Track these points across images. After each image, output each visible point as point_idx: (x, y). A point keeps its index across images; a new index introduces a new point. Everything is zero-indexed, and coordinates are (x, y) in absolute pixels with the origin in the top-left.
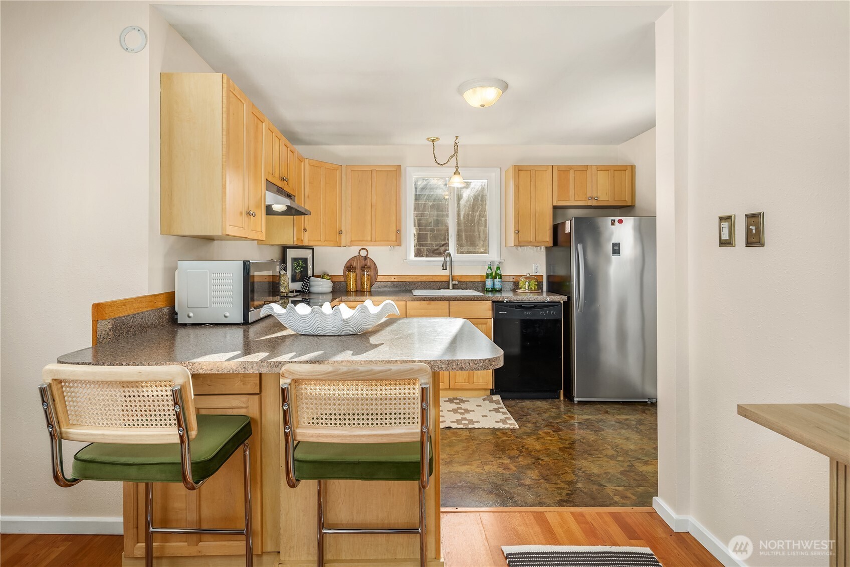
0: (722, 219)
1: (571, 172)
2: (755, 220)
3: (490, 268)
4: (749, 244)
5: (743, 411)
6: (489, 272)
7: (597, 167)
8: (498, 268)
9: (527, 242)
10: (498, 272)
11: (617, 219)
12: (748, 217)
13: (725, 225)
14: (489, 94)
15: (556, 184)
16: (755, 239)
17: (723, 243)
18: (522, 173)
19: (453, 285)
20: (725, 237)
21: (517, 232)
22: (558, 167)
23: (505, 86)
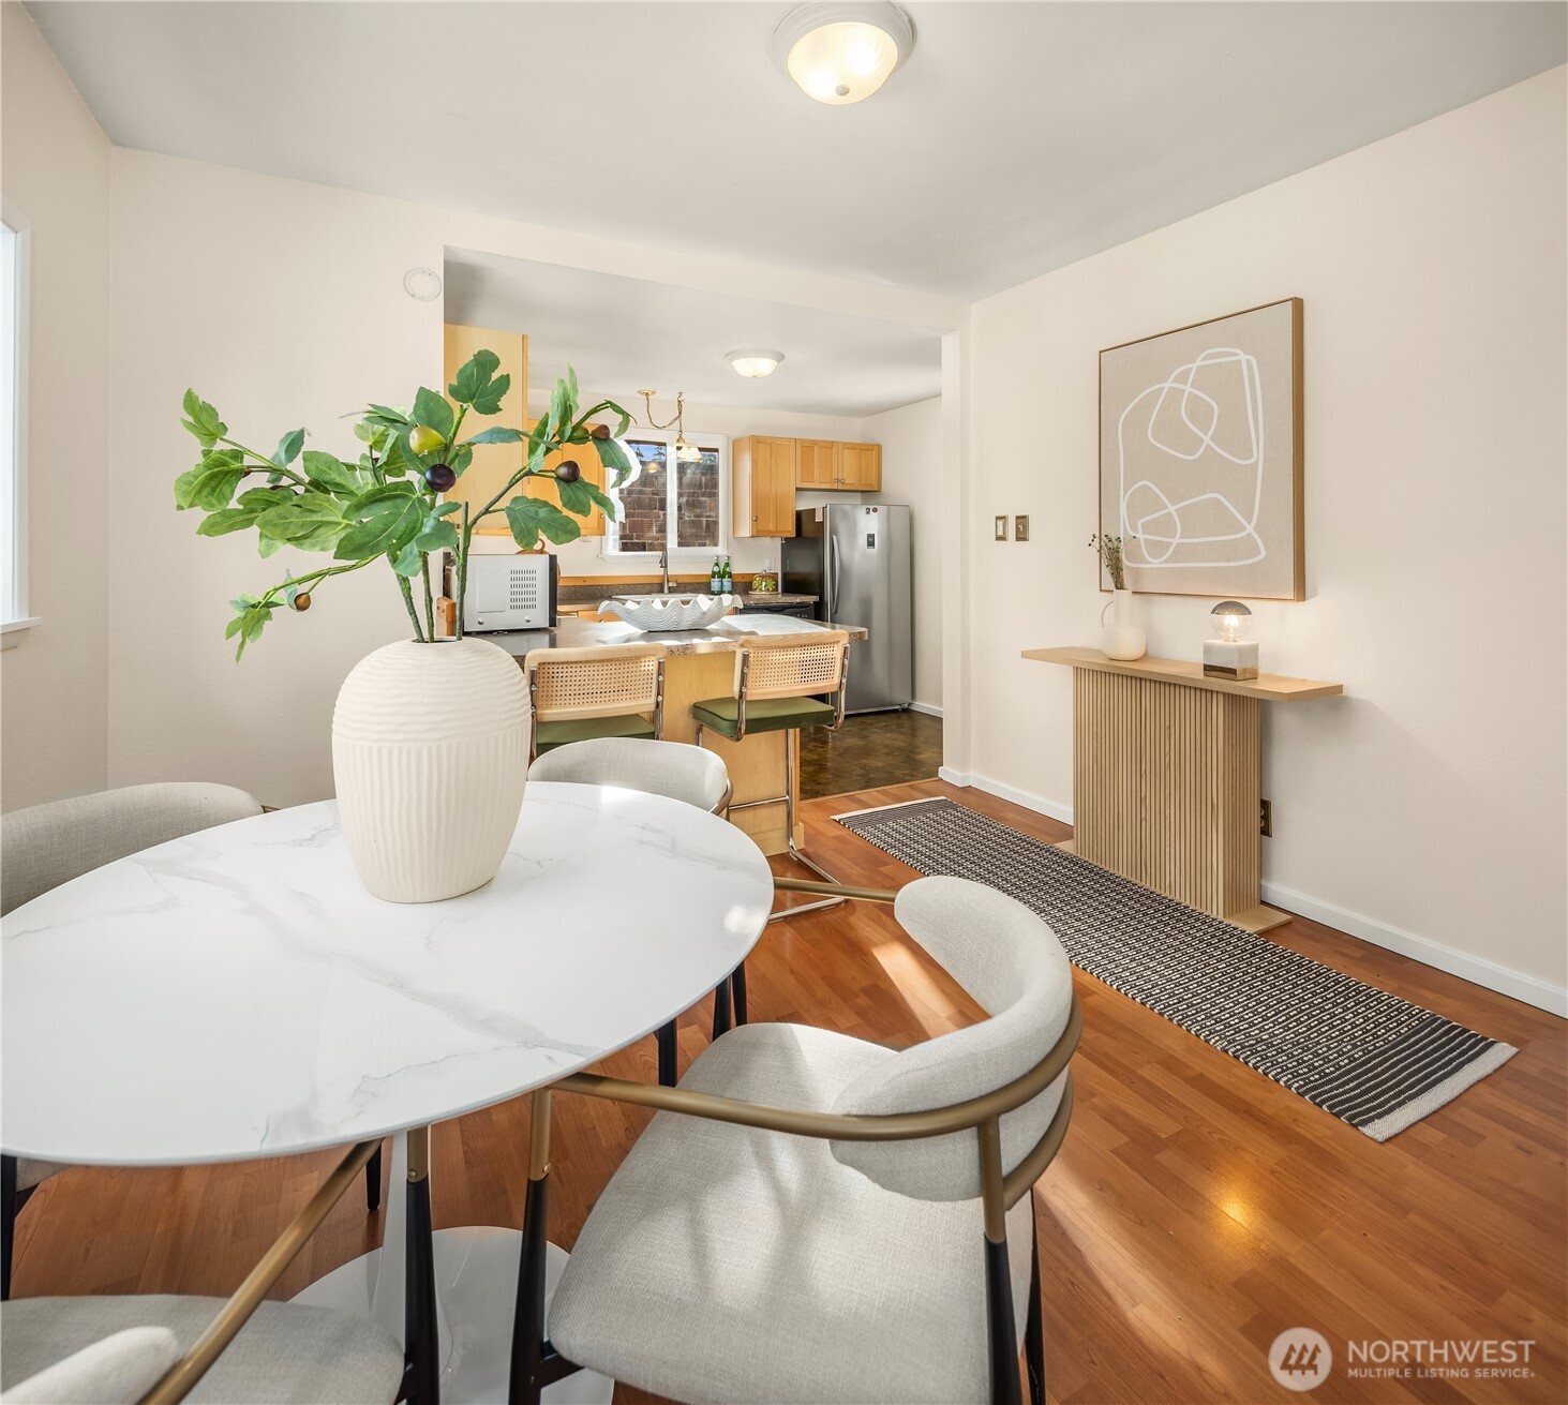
0: (998, 518)
1: (816, 449)
2: (1022, 520)
3: (717, 564)
4: (1018, 539)
5: (1025, 655)
6: (716, 569)
7: (844, 444)
8: (727, 565)
9: (766, 531)
10: (728, 569)
11: (871, 508)
12: (1017, 518)
13: (1000, 523)
14: (765, 366)
15: (799, 461)
16: (1022, 536)
17: (999, 538)
18: (761, 445)
19: (669, 588)
20: (1000, 533)
21: (755, 520)
22: (802, 440)
23: (780, 357)
